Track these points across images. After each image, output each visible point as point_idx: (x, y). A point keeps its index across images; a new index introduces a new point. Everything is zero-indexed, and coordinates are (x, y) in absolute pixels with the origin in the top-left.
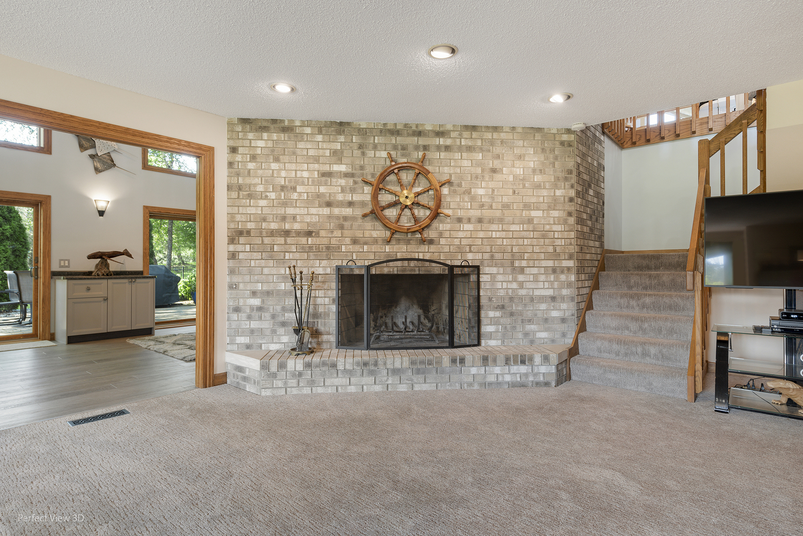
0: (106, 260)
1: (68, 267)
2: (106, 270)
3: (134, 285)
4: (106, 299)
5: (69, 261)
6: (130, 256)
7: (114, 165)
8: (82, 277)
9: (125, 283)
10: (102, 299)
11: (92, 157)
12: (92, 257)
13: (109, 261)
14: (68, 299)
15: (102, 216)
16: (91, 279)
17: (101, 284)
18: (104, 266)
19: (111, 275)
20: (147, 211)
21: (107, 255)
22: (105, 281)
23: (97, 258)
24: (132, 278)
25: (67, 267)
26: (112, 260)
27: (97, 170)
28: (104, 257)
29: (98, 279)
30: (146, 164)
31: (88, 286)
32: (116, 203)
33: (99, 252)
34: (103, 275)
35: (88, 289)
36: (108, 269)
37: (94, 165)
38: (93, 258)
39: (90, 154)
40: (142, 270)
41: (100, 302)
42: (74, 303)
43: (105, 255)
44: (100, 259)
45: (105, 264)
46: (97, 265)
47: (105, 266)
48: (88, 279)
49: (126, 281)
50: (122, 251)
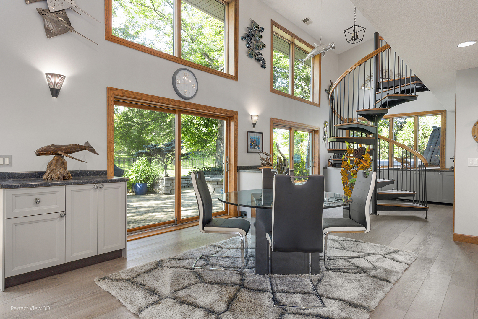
0: (62, 157)
1: (10, 166)
2: (62, 171)
3: (101, 192)
4: (63, 215)
5: (10, 158)
6: (93, 151)
7: (72, 29)
8: (26, 183)
9: (89, 190)
10: (57, 215)
11: (42, 13)
12: (41, 152)
13: (66, 158)
14: (5, 219)
15: (56, 96)
16: (41, 186)
17: (55, 193)
18: (59, 166)
19: (69, 179)
20: (112, 94)
21: (64, 149)
22: (61, 189)
23: (50, 154)
24: (98, 182)
25: (7, 166)
26: (71, 157)
27: (49, 33)
28: (59, 152)
29: (52, 185)
30: (110, 33)
31: (38, 197)
32: (74, 79)
33: (53, 145)
34: (59, 178)
35: (37, 202)
36: (65, 169)
37: (45, 25)
38: (44, 155)
39: (38, 8)
40: (106, 169)
41: (55, 219)
42: (16, 224)
43: (61, 150)
44: (54, 156)
45: (60, 162)
46: (50, 165)
47: (61, 165)
48: (37, 186)
49: (91, 186)
50: (83, 145)
